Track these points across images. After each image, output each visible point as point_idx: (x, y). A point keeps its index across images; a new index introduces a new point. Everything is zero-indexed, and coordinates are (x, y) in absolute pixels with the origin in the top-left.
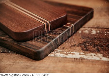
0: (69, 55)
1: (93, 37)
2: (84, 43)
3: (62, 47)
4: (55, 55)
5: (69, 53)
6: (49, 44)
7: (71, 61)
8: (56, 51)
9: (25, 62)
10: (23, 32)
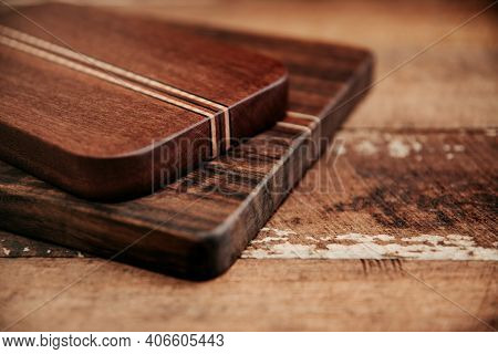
0: (329, 246)
1: (404, 170)
2: (376, 195)
3: (288, 216)
4: (272, 250)
5: (328, 238)
6: (245, 204)
7: (350, 271)
8: (268, 234)
9: (145, 291)
10: (126, 154)
